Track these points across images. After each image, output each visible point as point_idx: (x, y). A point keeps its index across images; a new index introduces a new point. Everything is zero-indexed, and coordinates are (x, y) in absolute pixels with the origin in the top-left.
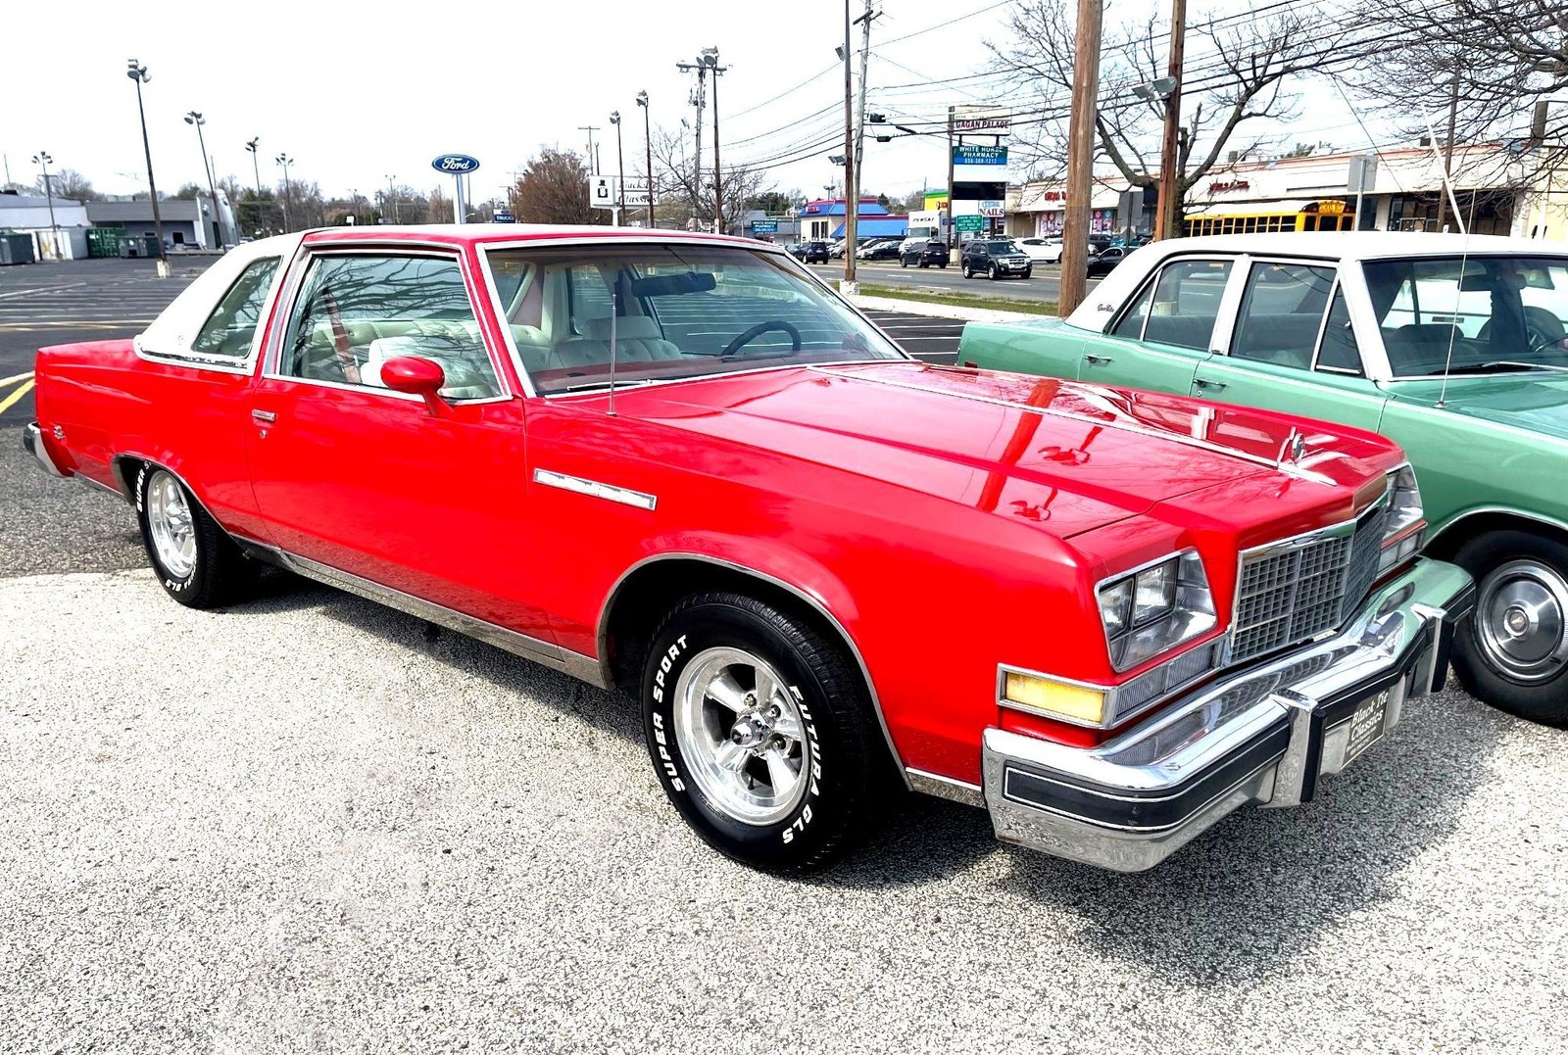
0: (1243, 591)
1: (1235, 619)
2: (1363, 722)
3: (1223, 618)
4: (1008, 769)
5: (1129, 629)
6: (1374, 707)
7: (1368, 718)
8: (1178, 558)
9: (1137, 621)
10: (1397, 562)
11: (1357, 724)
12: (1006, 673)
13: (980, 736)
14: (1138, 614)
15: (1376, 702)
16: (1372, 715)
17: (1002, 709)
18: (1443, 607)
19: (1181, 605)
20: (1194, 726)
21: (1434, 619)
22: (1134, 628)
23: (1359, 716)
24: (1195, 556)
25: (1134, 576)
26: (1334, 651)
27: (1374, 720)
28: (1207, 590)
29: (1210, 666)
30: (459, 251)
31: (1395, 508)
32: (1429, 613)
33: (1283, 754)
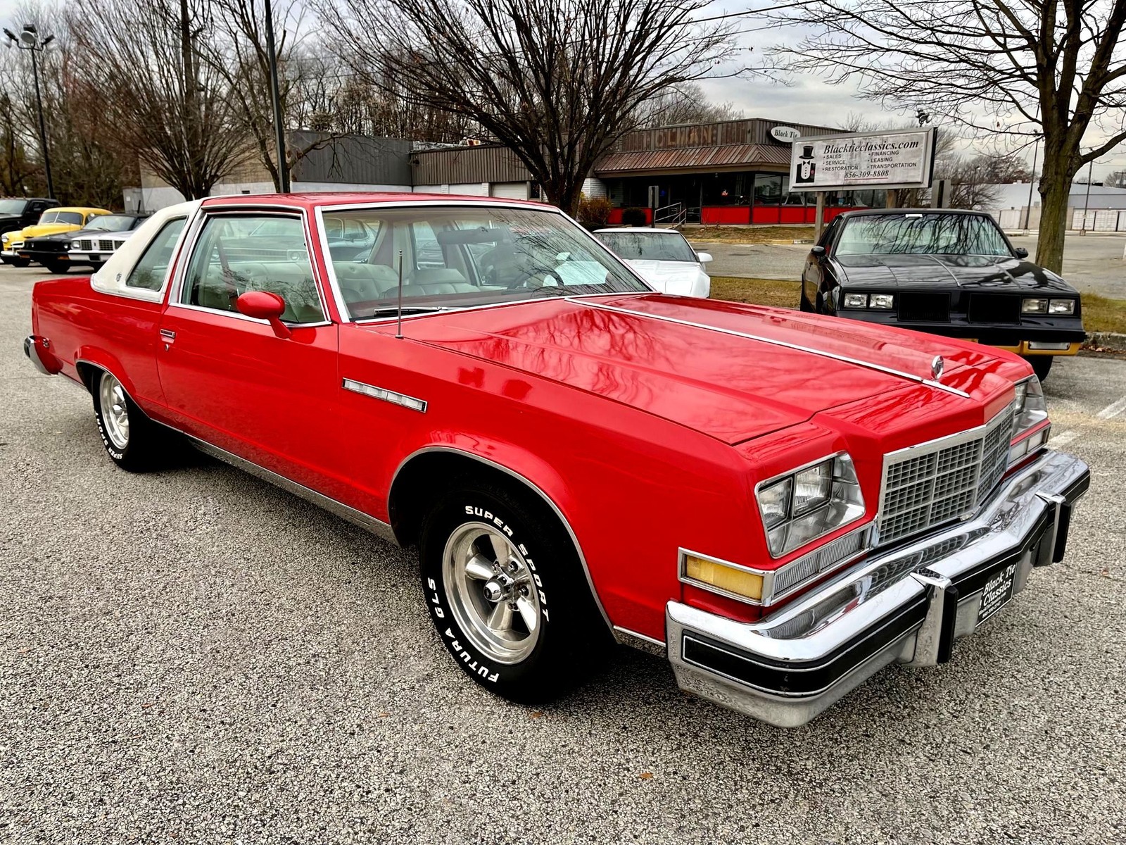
0: (888, 486)
1: (881, 509)
2: (994, 590)
3: (871, 508)
4: (685, 637)
5: (790, 518)
6: (1003, 578)
7: (998, 587)
8: (833, 459)
9: (797, 511)
10: (1026, 454)
11: (989, 592)
12: (686, 556)
13: (665, 606)
14: (797, 506)
15: (1005, 574)
16: (1001, 584)
17: (683, 584)
18: (1063, 493)
19: (836, 497)
20: (848, 597)
21: (1054, 504)
22: (794, 518)
23: (990, 586)
24: (847, 457)
25: (793, 475)
26: (969, 533)
27: (1004, 588)
28: (858, 485)
29: (861, 547)
30: (302, 212)
31: (1025, 410)
32: (1051, 499)
33: (922, 622)
